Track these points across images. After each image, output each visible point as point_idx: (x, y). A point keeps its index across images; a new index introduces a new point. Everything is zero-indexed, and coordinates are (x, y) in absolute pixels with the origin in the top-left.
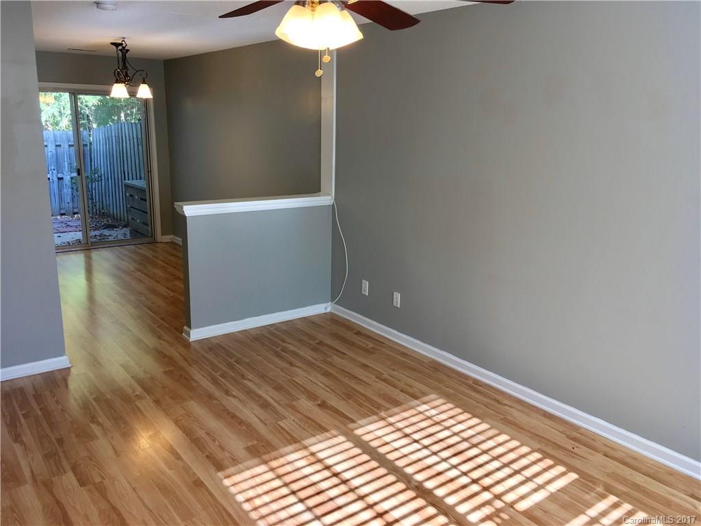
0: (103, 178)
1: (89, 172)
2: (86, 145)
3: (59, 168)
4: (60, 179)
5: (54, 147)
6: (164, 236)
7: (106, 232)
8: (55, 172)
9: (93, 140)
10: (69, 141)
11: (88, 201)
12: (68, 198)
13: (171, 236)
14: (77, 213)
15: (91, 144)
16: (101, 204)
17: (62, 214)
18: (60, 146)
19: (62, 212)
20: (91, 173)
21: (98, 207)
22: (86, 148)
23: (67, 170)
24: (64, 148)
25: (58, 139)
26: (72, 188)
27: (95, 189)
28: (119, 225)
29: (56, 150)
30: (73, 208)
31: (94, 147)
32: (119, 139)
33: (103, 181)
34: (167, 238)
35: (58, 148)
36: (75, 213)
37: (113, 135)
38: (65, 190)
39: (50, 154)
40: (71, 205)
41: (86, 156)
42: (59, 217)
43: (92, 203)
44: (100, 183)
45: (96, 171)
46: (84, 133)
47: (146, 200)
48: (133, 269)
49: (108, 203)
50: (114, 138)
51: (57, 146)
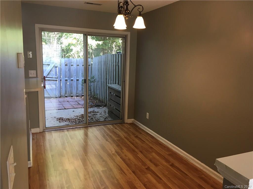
0: (96, 81)
1: (90, 78)
2: (90, 65)
3: (77, 75)
4: (77, 80)
5: (76, 65)
6: (128, 120)
7: (96, 109)
8: (76, 77)
9: (93, 63)
10: (82, 63)
11: (89, 91)
12: (80, 89)
13: (133, 120)
14: (83, 96)
15: (92, 64)
16: (94, 93)
17: (77, 96)
18: (78, 65)
19: (77, 95)
20: (91, 78)
21: (92, 95)
22: (89, 66)
23: (81, 76)
24: (80, 66)
25: (78, 62)
26: (82, 85)
27: (92, 86)
28: (102, 105)
29: (77, 67)
30: (82, 93)
31: (93, 66)
32: (106, 63)
33: (96, 82)
34: (131, 121)
35: (78, 66)
36: (82, 96)
37: (103, 60)
38: (79, 85)
39: (74, 69)
40: (81, 92)
41: (89, 70)
42: (75, 98)
43: (90, 92)
44: (94, 83)
45: (93, 77)
46: (89, 60)
47: (120, 98)
48: (114, 152)
49: (97, 93)
50: (103, 62)
51: (77, 65)
